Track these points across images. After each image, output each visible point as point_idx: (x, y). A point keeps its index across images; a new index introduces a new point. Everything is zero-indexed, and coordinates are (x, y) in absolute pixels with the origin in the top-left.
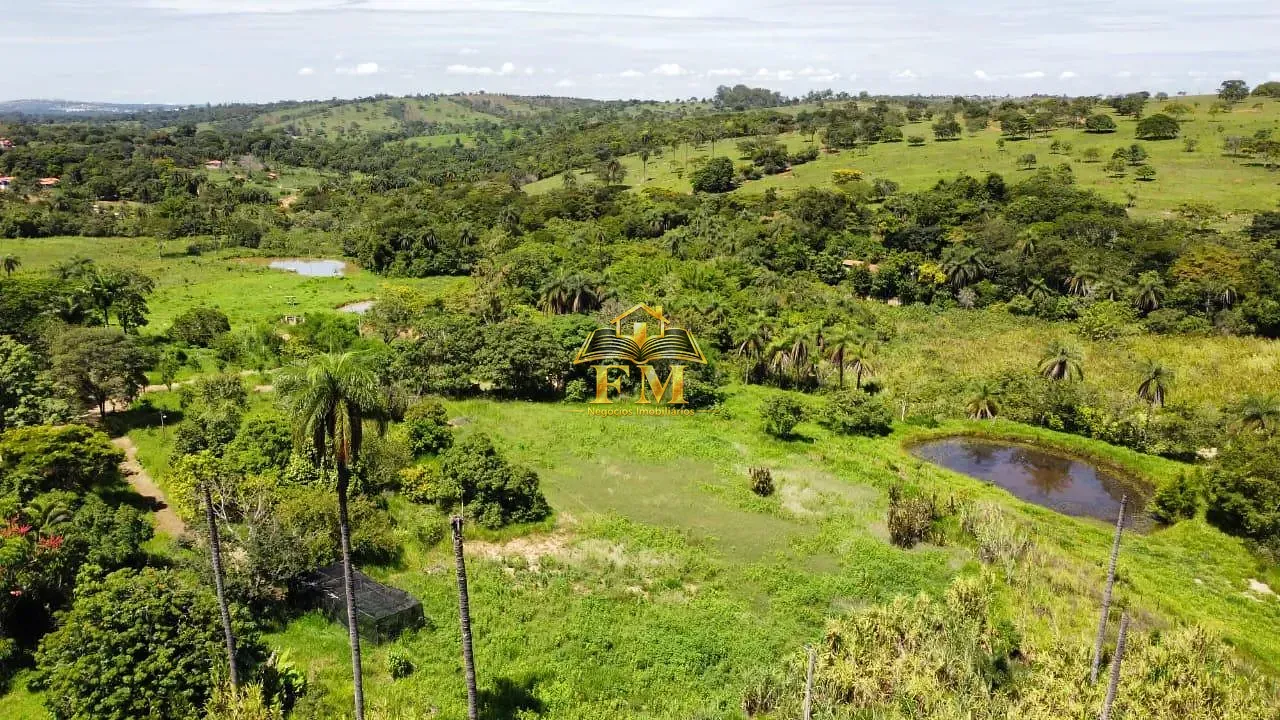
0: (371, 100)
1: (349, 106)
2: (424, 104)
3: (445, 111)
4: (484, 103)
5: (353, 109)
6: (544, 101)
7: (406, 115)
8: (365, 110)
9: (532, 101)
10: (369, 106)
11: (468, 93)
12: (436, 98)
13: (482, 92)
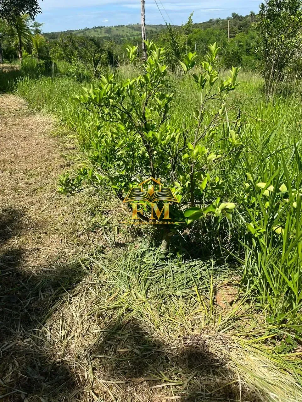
0: (100, 28)
1: (92, 30)
2: (118, 29)
3: (125, 31)
4: (139, 28)
5: (93, 31)
6: (160, 26)
7: (112, 33)
8: (97, 31)
9: (156, 27)
10: (99, 30)
11: (133, 24)
12: (122, 26)
13: (138, 24)
